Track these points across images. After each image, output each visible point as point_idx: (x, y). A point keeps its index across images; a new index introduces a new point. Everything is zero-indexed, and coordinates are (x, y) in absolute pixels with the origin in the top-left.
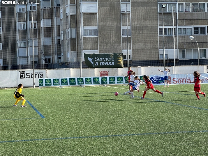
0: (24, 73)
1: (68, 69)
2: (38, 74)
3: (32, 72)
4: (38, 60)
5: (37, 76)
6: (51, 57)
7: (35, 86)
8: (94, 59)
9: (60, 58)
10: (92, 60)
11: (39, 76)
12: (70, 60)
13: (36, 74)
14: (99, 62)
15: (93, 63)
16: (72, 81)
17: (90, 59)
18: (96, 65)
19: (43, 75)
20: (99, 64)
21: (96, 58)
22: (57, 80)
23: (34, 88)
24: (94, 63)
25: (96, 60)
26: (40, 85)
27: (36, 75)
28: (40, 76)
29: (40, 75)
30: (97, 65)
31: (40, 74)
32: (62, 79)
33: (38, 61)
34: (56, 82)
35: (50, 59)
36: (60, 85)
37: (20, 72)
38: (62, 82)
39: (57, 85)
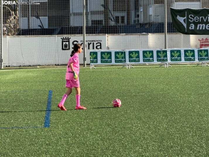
0: (69, 41)
1: (144, 34)
2: (93, 43)
3: (82, 40)
4: (103, 19)
5: (91, 46)
6: (125, 14)
7: (86, 63)
8: (188, 18)
9: (138, 16)
10: (184, 20)
11: (93, 46)
12: (153, 19)
13: (90, 42)
15: (185, 25)
16: (148, 55)
18: (190, 28)
19: (101, 45)
21: (191, 16)
23: (84, 66)
24: (188, 26)
25: (192, 20)
26: (92, 62)
27: (89, 44)
28: (95, 45)
29: (97, 44)
30: (193, 28)
31: (95, 43)
32: (130, 52)
33: (103, 21)
34: (120, 56)
35: (123, 18)
36: (128, 62)
37: (63, 39)
38: (130, 57)
39: (121, 61)
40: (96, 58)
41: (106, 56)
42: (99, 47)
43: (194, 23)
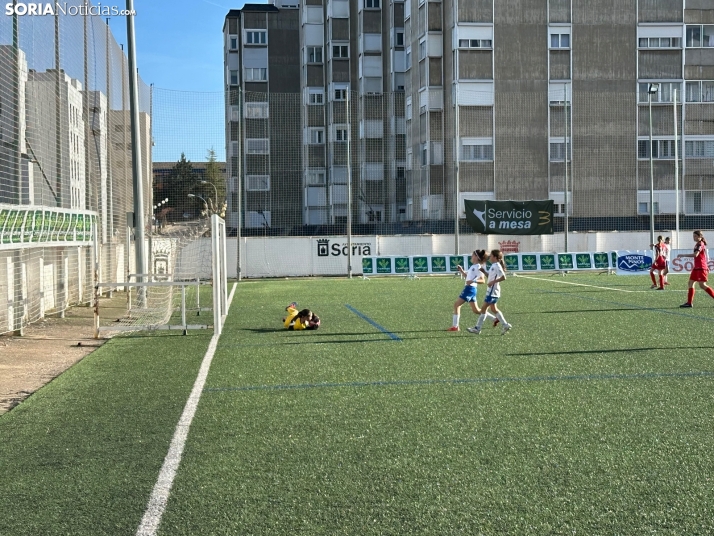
0: (327, 245)
1: (426, 236)
2: (360, 247)
3: (346, 242)
5: (357, 251)
6: (382, 208)
7: (351, 273)
8: (488, 213)
9: (403, 211)
10: (483, 216)
11: (360, 251)
12: (428, 216)
13: (355, 246)
14: (498, 221)
15: (484, 222)
16: (438, 263)
17: (479, 214)
18: (490, 227)
19: (369, 250)
20: (497, 225)
21: (492, 211)
22: (404, 259)
23: (349, 278)
25: (492, 215)
26: (365, 271)
27: (354, 248)
28: (362, 250)
29: (364, 248)
30: (494, 227)
31: (362, 247)
32: (415, 259)
34: (402, 264)
35: (378, 213)
36: (412, 272)
37: (319, 242)
38: (415, 265)
39: (403, 271)
40: (371, 266)
41: (384, 265)
42: (367, 252)
43: (495, 219)
